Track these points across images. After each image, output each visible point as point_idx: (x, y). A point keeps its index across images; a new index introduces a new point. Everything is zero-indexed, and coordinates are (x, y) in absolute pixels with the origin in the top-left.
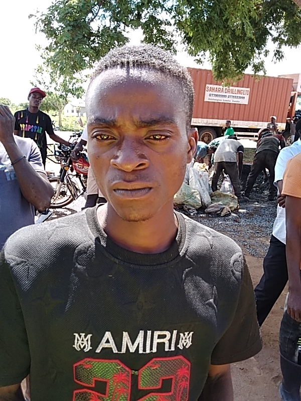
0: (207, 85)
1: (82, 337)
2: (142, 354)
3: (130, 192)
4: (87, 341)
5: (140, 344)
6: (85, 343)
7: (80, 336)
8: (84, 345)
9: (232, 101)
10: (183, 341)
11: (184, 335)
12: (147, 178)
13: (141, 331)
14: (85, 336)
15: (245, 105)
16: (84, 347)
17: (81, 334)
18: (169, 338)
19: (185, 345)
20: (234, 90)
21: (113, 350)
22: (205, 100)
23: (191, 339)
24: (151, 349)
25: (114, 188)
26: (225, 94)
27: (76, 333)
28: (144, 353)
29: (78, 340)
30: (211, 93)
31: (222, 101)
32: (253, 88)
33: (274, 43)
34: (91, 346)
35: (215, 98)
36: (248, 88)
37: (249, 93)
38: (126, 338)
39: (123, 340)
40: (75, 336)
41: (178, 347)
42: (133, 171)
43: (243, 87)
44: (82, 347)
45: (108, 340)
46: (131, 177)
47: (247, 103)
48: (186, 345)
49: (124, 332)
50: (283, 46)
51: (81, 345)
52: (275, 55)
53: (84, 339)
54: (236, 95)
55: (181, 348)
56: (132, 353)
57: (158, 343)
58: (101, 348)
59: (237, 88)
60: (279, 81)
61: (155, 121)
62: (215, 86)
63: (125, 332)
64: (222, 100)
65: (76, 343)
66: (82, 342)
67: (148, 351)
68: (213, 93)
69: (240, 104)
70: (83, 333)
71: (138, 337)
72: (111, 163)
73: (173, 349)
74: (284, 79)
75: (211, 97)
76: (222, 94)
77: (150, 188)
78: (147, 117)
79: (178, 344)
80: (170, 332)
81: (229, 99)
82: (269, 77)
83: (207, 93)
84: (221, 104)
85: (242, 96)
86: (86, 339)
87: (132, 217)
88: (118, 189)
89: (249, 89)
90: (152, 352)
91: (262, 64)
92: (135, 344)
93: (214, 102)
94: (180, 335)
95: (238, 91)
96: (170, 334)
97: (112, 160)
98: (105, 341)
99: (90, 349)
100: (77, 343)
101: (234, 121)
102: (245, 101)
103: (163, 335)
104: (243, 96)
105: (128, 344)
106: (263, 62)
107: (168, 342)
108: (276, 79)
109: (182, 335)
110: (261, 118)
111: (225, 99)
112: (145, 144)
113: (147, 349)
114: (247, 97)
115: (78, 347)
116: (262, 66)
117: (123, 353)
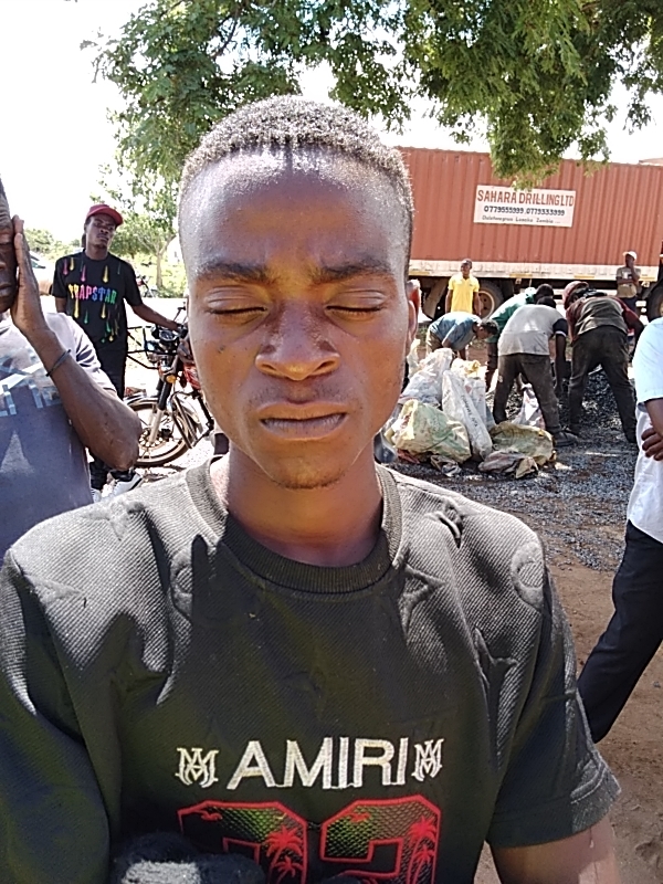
0: (480, 188)
1: (195, 756)
2: (330, 790)
3: (300, 425)
4: (208, 764)
5: (325, 768)
6: (203, 768)
7: (192, 754)
8: (200, 773)
9: (534, 219)
10: (423, 762)
11: (424, 747)
12: (338, 392)
13: (326, 739)
14: (203, 755)
15: (566, 228)
16: (202, 776)
17: (193, 750)
18: (392, 756)
19: (427, 771)
20: (540, 197)
21: (267, 780)
22: (476, 221)
23: (439, 756)
24: (350, 779)
25: (263, 417)
26: (520, 206)
27: (183, 747)
28: (334, 788)
29: (186, 762)
30: (489, 204)
31: (514, 222)
32: (583, 189)
33: (628, 89)
34: (216, 776)
35: (498, 215)
36: (571, 189)
37: (573, 202)
38: (293, 755)
39: (288, 759)
40: (179, 753)
41: (414, 777)
42: (308, 377)
43: (559, 189)
44: (196, 776)
45: (253, 760)
46: (303, 393)
47: (570, 225)
48: (431, 770)
49: (288, 742)
50: (649, 94)
51: (194, 772)
52: (631, 115)
53: (200, 760)
54: (545, 207)
55: (420, 778)
56: (306, 787)
57: (364, 766)
58: (239, 779)
59: (546, 192)
60: (640, 173)
61: (353, 267)
62: (498, 189)
63: (292, 740)
64: (514, 219)
65: (182, 769)
66: (196, 767)
67: (343, 784)
68: (493, 204)
69: (554, 227)
70: (197, 746)
71: (321, 752)
72: (257, 363)
73: (401, 780)
74: (652, 167)
75: (488, 214)
76: (513, 205)
77: (343, 415)
78: (337, 258)
79: (413, 770)
80: (392, 743)
81: (530, 216)
82: (617, 165)
83: (480, 206)
84: (511, 228)
85: (558, 208)
86: (205, 760)
87: (303, 478)
88: (273, 420)
89: (573, 193)
90: (352, 787)
91: (600, 137)
92: (314, 768)
93: (496, 224)
94: (415, 749)
95: (549, 197)
96: (392, 747)
97: (259, 357)
98: (248, 763)
99: (214, 783)
100: (185, 768)
101: (543, 265)
102: (566, 220)
103: (376, 748)
104: (561, 208)
105: (299, 768)
106: (602, 133)
107: (389, 765)
108: (633, 169)
109: (419, 747)
110: (601, 256)
111: (520, 216)
112: (328, 319)
113: (340, 780)
114: (569, 211)
115: (187, 777)
116: (602, 142)
117: (288, 788)
